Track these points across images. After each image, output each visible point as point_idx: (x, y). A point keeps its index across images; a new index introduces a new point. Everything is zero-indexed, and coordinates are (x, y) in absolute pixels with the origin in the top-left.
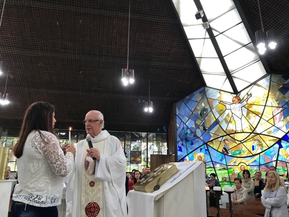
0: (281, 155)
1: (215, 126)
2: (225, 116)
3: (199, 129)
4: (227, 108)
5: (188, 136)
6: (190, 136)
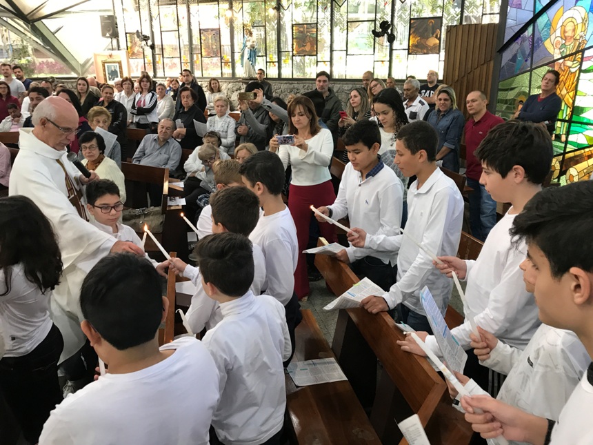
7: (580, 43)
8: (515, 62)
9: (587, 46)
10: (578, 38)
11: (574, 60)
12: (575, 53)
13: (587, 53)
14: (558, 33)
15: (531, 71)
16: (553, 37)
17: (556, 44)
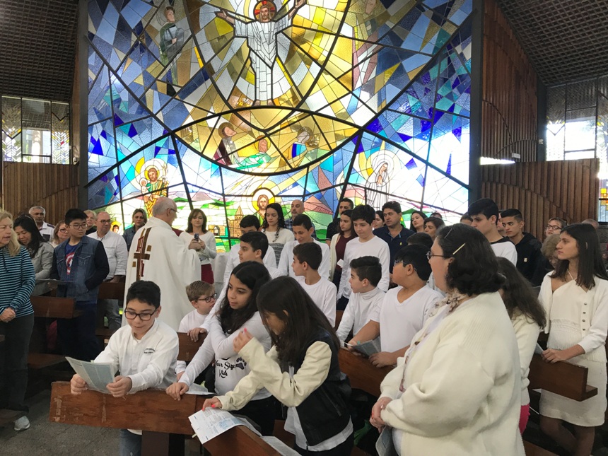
0: (357, 169)
1: (200, 83)
2: (229, 56)
3: (156, 89)
4: (238, 33)
5: (123, 108)
6: (128, 110)
7: (163, 183)
8: (104, 195)
9: (169, 185)
10: (161, 179)
11: (161, 194)
12: (161, 189)
13: (170, 190)
14: (143, 175)
15: (122, 201)
16: (138, 178)
17: (143, 183)
